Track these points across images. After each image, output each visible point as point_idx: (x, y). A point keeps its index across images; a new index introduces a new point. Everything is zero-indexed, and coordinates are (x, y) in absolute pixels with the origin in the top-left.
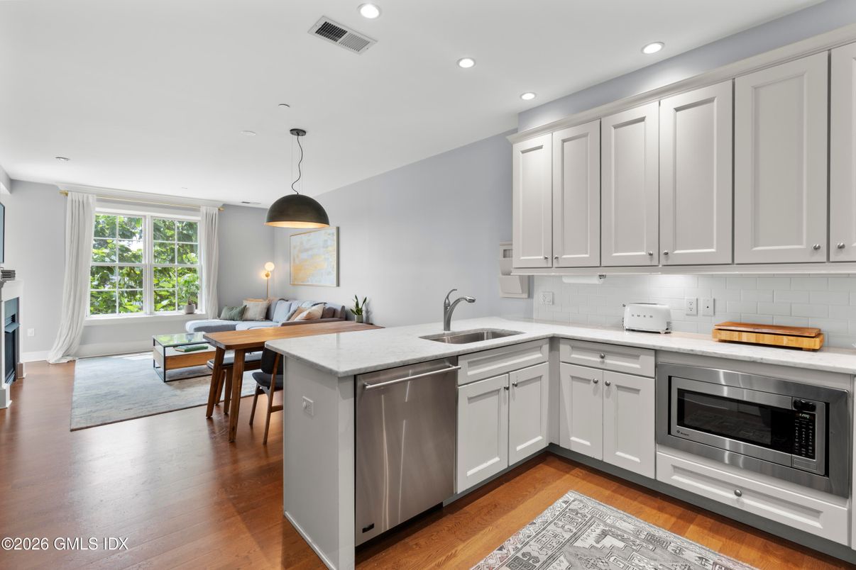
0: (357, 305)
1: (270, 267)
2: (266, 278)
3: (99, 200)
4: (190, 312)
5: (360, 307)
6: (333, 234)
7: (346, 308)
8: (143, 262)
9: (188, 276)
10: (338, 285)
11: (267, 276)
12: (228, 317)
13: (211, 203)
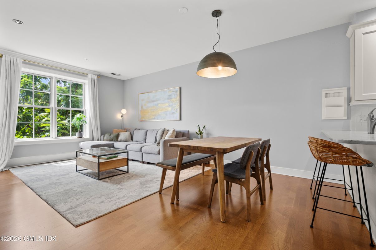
0: (200, 130)
1: (124, 111)
2: (122, 118)
3: (23, 63)
4: (81, 137)
5: (201, 131)
6: (177, 91)
7: (190, 132)
8: (51, 106)
9: (78, 115)
10: (180, 119)
11: (122, 116)
12: (109, 139)
13: (94, 72)
